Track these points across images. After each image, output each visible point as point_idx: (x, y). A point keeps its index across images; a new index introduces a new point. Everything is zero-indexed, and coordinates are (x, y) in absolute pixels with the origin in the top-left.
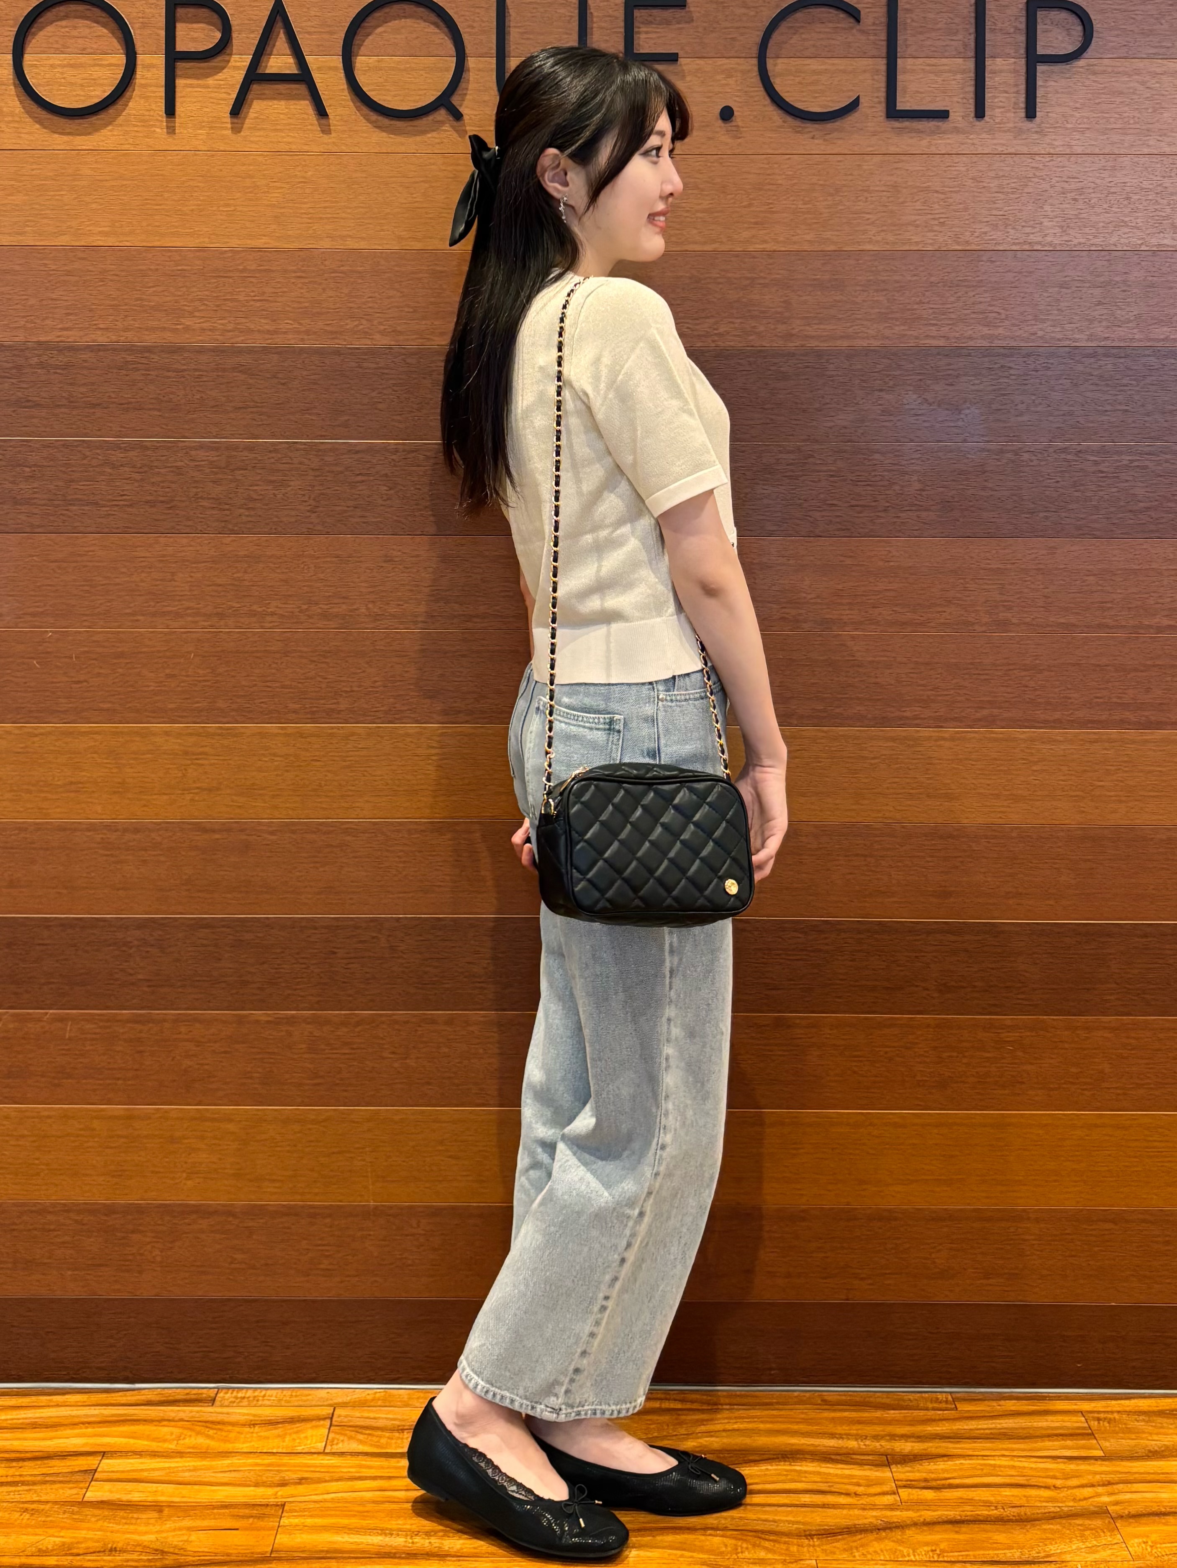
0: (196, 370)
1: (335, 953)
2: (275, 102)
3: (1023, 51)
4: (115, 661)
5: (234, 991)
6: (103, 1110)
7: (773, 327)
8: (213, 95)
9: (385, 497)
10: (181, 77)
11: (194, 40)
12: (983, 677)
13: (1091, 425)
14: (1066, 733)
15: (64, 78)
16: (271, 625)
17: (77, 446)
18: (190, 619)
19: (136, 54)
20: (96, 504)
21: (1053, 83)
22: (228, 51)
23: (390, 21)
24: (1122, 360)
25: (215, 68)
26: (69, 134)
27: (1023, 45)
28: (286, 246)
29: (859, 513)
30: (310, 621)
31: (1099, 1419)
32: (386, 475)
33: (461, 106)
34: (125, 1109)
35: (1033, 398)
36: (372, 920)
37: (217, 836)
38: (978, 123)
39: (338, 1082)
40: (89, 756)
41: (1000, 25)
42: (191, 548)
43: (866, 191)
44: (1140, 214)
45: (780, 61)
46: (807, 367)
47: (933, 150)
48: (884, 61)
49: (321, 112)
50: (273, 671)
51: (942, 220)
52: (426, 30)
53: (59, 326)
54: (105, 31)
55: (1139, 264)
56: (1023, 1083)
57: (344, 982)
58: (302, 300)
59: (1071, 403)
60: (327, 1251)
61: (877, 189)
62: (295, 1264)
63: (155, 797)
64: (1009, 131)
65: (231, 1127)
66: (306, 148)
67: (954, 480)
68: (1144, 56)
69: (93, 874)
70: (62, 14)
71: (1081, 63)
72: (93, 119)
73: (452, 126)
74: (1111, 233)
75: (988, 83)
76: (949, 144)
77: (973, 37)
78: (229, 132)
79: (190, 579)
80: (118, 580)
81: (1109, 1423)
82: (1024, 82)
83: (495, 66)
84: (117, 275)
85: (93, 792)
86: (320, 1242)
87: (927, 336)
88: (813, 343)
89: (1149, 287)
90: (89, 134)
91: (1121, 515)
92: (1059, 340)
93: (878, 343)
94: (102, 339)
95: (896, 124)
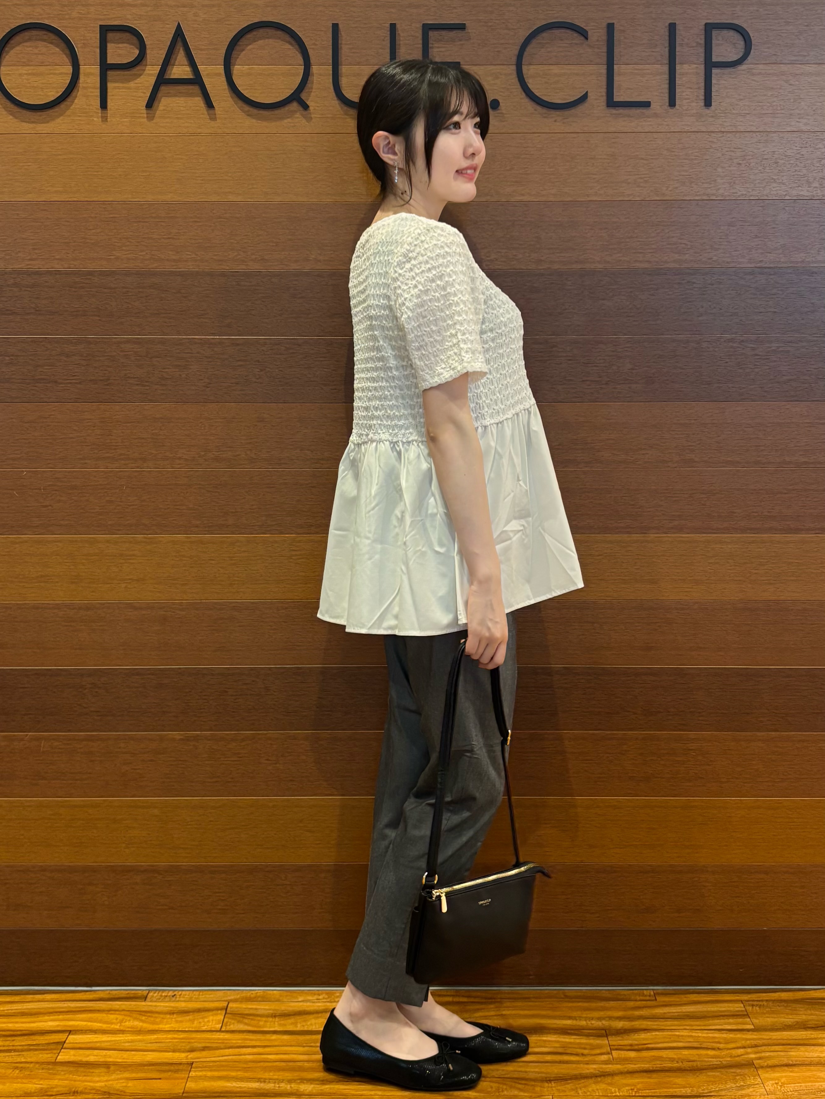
0: (124, 288)
1: (227, 692)
2: (177, 98)
3: (702, 59)
4: (71, 491)
5: (157, 719)
6: (66, 801)
7: (528, 255)
8: (135, 94)
9: (258, 377)
10: (111, 81)
11: (119, 55)
12: (674, 499)
13: (750, 322)
14: (732, 537)
15: (29, 83)
16: (179, 466)
17: (41, 342)
18: (123, 462)
19: (79, 65)
20: (56, 382)
21: (724, 82)
22: (144, 62)
23: (257, 41)
24: (772, 277)
25: (135, 75)
26: (33, 122)
27: (703, 55)
28: (186, 200)
29: (589, 385)
30: (207, 463)
31: (753, 1005)
32: (258, 361)
33: (308, 99)
34: (82, 800)
35: (710, 303)
36: (252, 669)
37: (144, 612)
38: (671, 110)
39: (230, 780)
40: (54, 557)
41: (686, 40)
42: (123, 413)
43: (592, 159)
44: (785, 174)
45: (532, 67)
46: (552, 283)
47: (640, 129)
48: (605, 67)
49: (209, 104)
50: (181, 498)
51: (645, 179)
52: (283, 47)
53: (29, 258)
54: (58, 49)
55: (784, 209)
56: (701, 778)
57: (233, 712)
58: (197, 238)
59: (736, 307)
60: (223, 896)
61: (600, 157)
62: (201, 905)
63: (100, 585)
64: (692, 116)
65: (156, 811)
66: (199, 131)
67: (654, 362)
68: (787, 62)
69: (58, 639)
70: (27, 38)
71: (743, 67)
72: (50, 112)
73: (302, 115)
74: (764, 187)
75: (678, 82)
76: (651, 125)
77: (667, 50)
78: (145, 120)
79: (122, 434)
80: (71, 436)
81: (760, 1007)
82: (703, 81)
83: (331, 72)
84: (68, 222)
85: (57, 582)
86: (217, 891)
87: (636, 261)
88: (556, 266)
89: (790, 224)
90: (48, 122)
91: (770, 385)
92: (728, 262)
93: (600, 266)
94: (58, 266)
95: (614, 111)
